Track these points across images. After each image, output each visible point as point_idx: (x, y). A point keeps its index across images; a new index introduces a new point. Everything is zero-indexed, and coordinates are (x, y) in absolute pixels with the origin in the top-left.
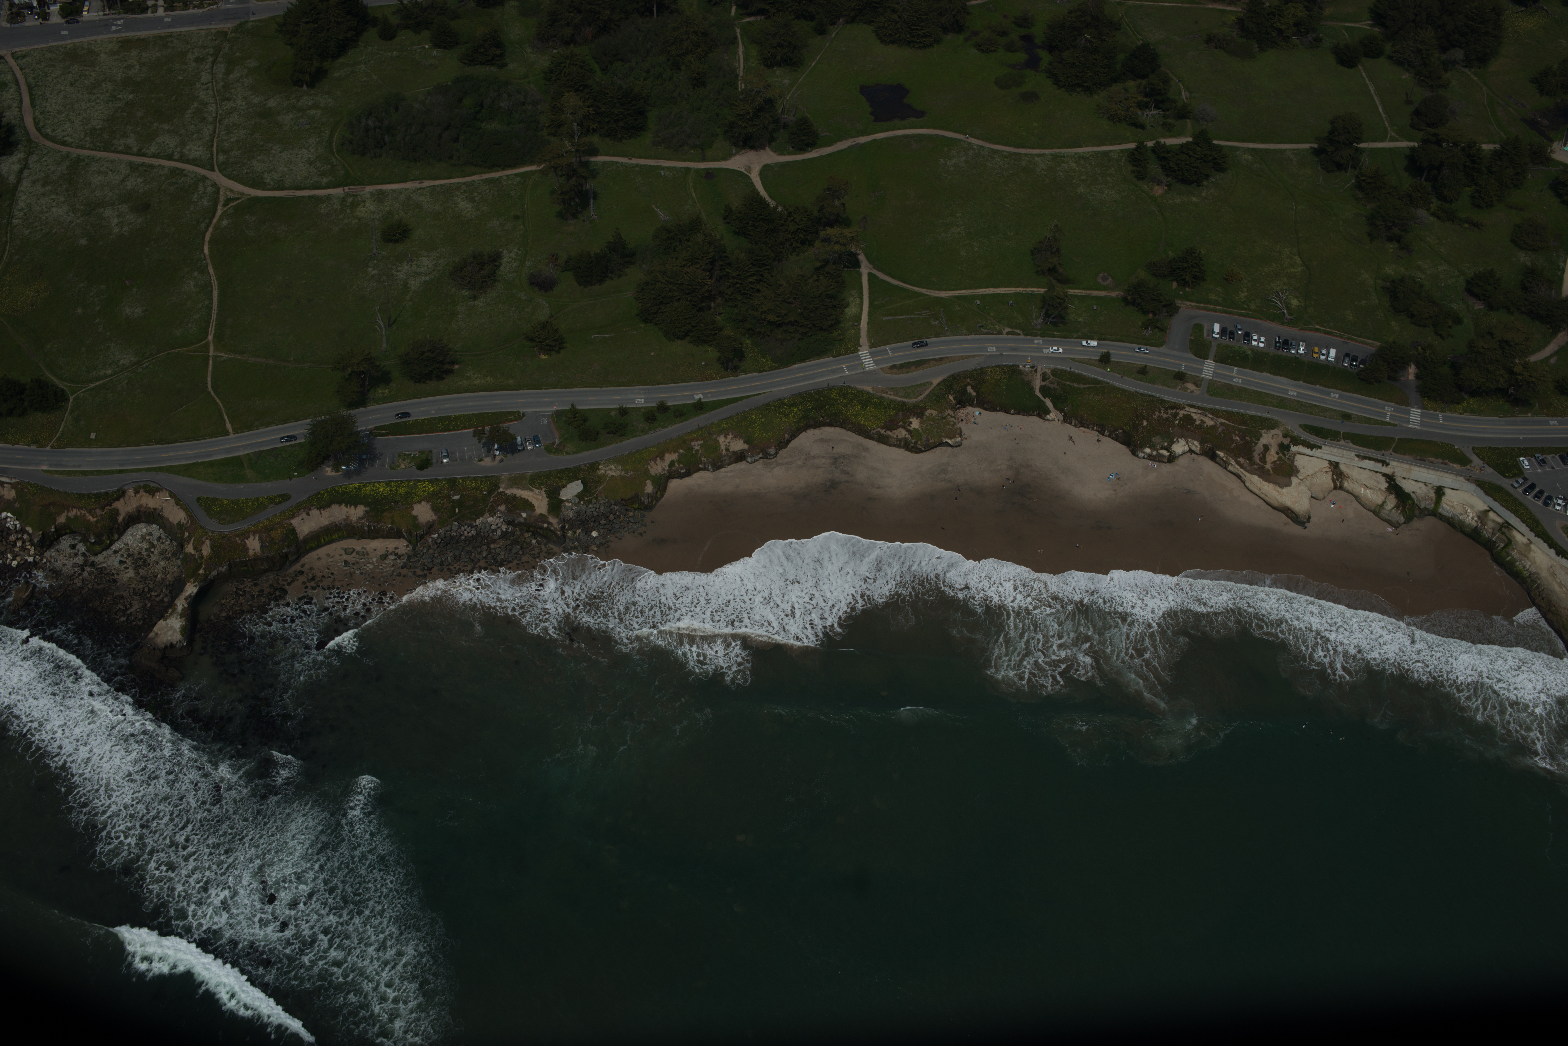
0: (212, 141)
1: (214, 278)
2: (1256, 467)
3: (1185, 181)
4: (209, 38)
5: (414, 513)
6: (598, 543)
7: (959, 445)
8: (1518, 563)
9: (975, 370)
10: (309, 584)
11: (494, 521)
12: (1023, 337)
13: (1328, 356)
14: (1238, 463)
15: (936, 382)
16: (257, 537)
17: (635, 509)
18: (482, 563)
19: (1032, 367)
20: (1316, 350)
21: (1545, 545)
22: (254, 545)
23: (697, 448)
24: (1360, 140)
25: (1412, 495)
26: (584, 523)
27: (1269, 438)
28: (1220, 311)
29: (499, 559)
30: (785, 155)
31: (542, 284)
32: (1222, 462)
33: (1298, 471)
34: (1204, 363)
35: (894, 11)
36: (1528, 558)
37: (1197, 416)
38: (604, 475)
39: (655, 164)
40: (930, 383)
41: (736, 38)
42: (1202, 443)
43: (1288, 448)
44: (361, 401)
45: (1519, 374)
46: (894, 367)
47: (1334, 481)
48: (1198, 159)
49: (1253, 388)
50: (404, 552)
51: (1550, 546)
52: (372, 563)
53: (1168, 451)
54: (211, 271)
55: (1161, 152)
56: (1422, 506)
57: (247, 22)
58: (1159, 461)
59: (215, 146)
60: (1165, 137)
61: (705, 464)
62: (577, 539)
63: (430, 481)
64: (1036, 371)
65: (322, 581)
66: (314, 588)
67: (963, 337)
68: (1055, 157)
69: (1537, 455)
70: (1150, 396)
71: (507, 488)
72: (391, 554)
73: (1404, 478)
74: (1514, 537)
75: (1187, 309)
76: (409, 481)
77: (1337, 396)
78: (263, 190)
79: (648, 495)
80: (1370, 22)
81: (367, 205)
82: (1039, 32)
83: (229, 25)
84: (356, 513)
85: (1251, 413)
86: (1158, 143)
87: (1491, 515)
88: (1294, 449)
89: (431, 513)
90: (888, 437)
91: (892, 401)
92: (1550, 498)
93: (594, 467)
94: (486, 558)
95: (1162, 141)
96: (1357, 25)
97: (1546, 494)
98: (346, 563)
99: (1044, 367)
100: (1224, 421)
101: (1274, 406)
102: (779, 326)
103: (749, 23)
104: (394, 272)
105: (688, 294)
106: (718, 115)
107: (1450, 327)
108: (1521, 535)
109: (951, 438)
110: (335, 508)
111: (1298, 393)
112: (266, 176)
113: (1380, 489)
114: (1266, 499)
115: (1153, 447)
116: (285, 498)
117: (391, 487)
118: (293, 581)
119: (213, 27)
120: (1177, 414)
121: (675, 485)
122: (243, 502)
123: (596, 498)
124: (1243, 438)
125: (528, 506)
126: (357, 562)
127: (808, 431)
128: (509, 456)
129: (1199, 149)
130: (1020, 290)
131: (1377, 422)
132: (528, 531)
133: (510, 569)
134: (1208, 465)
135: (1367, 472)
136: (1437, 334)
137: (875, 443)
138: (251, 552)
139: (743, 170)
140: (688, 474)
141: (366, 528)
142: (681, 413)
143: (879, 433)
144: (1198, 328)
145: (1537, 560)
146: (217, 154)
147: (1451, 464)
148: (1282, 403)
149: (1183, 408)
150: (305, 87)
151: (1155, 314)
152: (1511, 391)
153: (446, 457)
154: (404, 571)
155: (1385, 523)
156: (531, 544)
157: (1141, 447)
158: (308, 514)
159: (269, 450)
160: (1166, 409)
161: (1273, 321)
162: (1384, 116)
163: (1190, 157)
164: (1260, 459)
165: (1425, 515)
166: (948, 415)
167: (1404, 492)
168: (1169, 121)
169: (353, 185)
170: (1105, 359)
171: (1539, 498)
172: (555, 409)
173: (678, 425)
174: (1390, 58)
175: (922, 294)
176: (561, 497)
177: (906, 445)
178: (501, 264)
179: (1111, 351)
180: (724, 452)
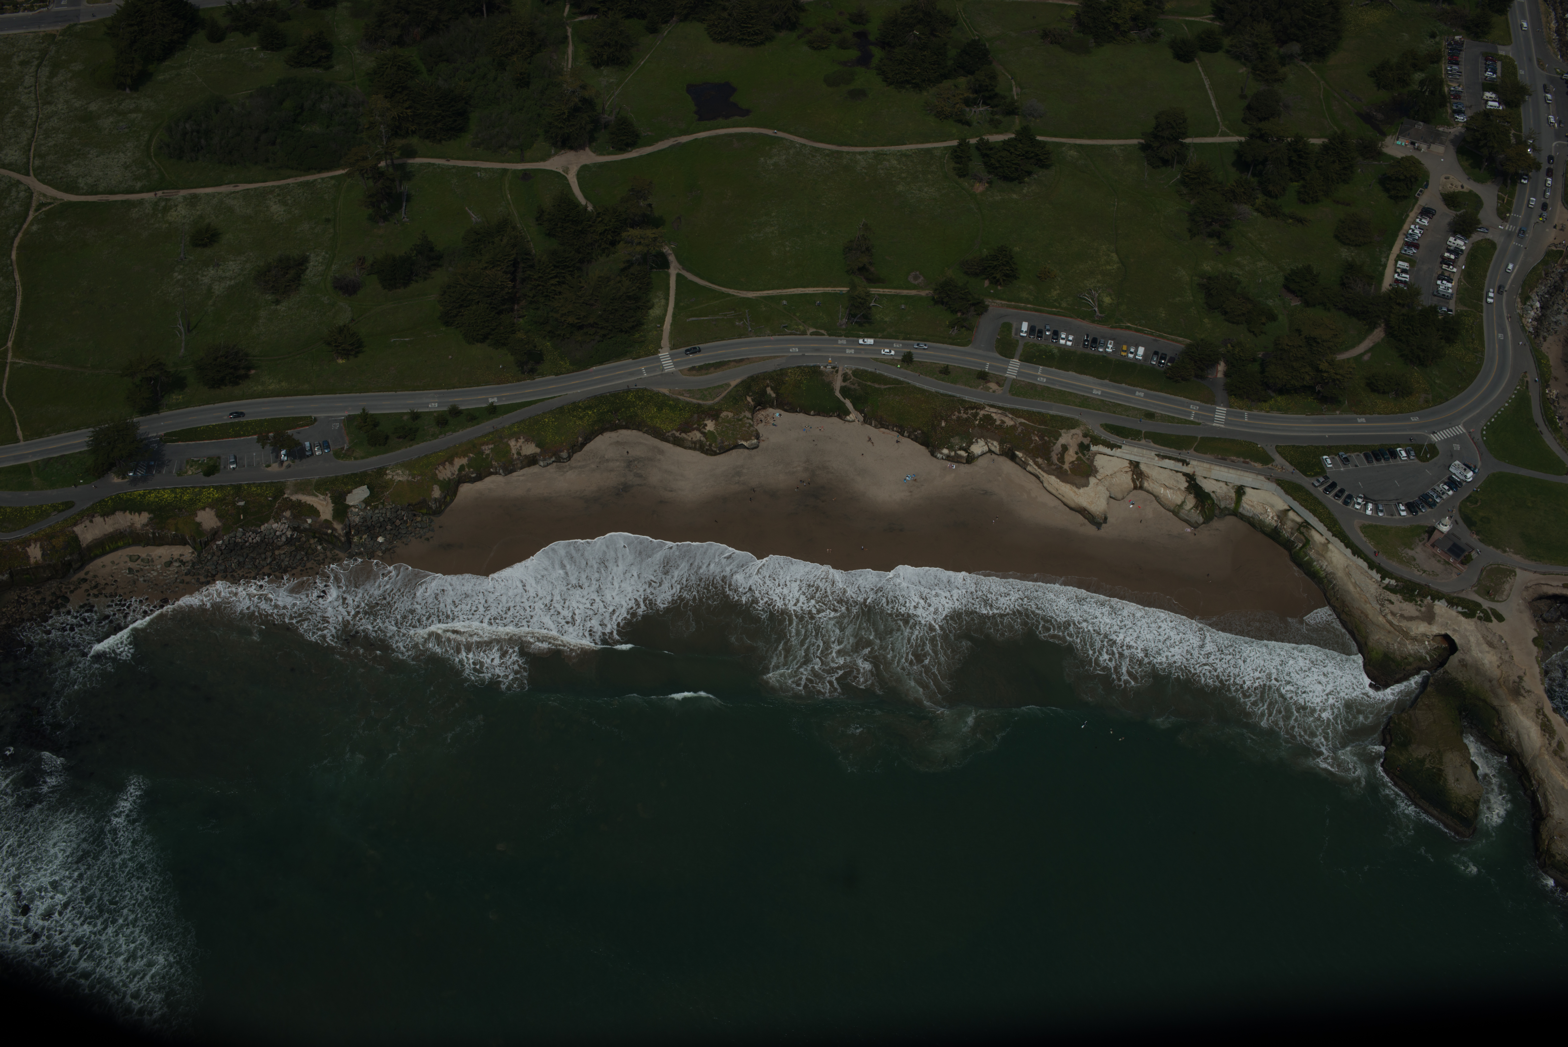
0: (30, 145)
1: (19, 284)
2: (1054, 467)
3: (1006, 178)
4: (37, 41)
5: (198, 519)
6: (383, 548)
7: (756, 447)
8: (1315, 563)
9: (775, 371)
10: (92, 592)
11: (279, 527)
12: (827, 337)
13: (1136, 354)
14: (1036, 463)
15: (733, 383)
16: (38, 545)
17: (423, 514)
18: (266, 570)
19: (834, 368)
20: (1125, 348)
21: (1342, 544)
22: (35, 553)
23: (487, 452)
24: (1185, 135)
25: (1212, 494)
26: (370, 528)
27: (1069, 438)
28: (1031, 310)
29: (283, 565)
30: (604, 155)
31: (347, 288)
32: (1021, 463)
33: (1097, 471)
34: (1009, 362)
35: (724, 9)
36: (1325, 558)
37: (997, 416)
38: (392, 480)
39: (472, 166)
40: (728, 385)
41: (566, 37)
42: (1001, 443)
43: (1087, 448)
44: (152, 406)
45: (1325, 372)
46: (693, 368)
47: (1133, 481)
48: (1019, 155)
49: (1057, 387)
50: (189, 559)
51: (1347, 546)
52: (157, 570)
53: (967, 452)
54: (17, 277)
55: (985, 149)
56: (1222, 506)
57: (76, 25)
58: (958, 462)
59: (32, 151)
60: (991, 133)
61: (496, 469)
62: (363, 545)
63: (215, 488)
64: (837, 372)
65: (104, 589)
66: (96, 596)
67: (767, 338)
68: (877, 155)
69: (1340, 454)
70: (950, 396)
71: (292, 494)
72: (176, 561)
73: (1205, 478)
74: (1312, 537)
75: (996, 307)
76: (194, 487)
77: (1142, 394)
78: (76, 194)
79: (436, 500)
80: (1212, 16)
81: (179, 209)
82: (874, 29)
83: (58, 28)
84: (140, 520)
85: (1051, 412)
86: (981, 139)
87: (1291, 514)
88: (1094, 448)
89: (216, 519)
90: (683, 440)
91: (688, 403)
92: (1350, 497)
93: (381, 472)
94: (270, 564)
95: (986, 137)
96: (1198, 19)
97: (1346, 493)
98: (130, 570)
99: (846, 368)
100: (1023, 421)
101: (1076, 405)
102: (581, 328)
103: (581, 22)
104: (199, 276)
105: (488, 297)
106: (539, 115)
107: (1264, 324)
108: (1320, 535)
109: (746, 440)
110: (119, 515)
111: (1102, 392)
112: (80, 180)
113: (1179, 489)
114: (1064, 499)
115: (950, 448)
116: (69, 505)
117: (176, 493)
118: (76, 589)
119: (42, 29)
120: (977, 414)
121: (465, 489)
122: (26, 510)
123: (383, 503)
124: (1041, 438)
125: (313, 512)
126: (142, 570)
127: (605, 434)
128: (297, 461)
129: (1020, 145)
130: (829, 289)
131: (1180, 421)
132: (314, 537)
133: (293, 575)
134: (1007, 466)
135: (1168, 471)
136: (1250, 331)
137: (671, 445)
138: (32, 560)
139: (561, 171)
140: (479, 478)
141: (151, 535)
142: (473, 417)
143: (673, 436)
144: (1007, 327)
145: (1334, 560)
146: (34, 158)
147: (1253, 463)
148: (1086, 402)
149: (983, 408)
150: (128, 90)
151: (963, 314)
152: (1318, 388)
153: (232, 463)
154: (188, 578)
155: (1184, 524)
156: (317, 550)
157: (940, 448)
158: (91, 521)
159: (57, 458)
160: (966, 409)
161: (1083, 318)
162: (1216, 110)
163: (1011, 153)
164: (1058, 459)
165: (1225, 515)
166: (745, 416)
167: (1204, 492)
168: (997, 117)
169: (167, 189)
170: (907, 359)
171: (1339, 497)
172: (346, 414)
173: (469, 429)
174: (1228, 52)
175: (729, 295)
176: (347, 502)
177: (700, 447)
178: (307, 268)
179: (913, 351)
180: (515, 456)
